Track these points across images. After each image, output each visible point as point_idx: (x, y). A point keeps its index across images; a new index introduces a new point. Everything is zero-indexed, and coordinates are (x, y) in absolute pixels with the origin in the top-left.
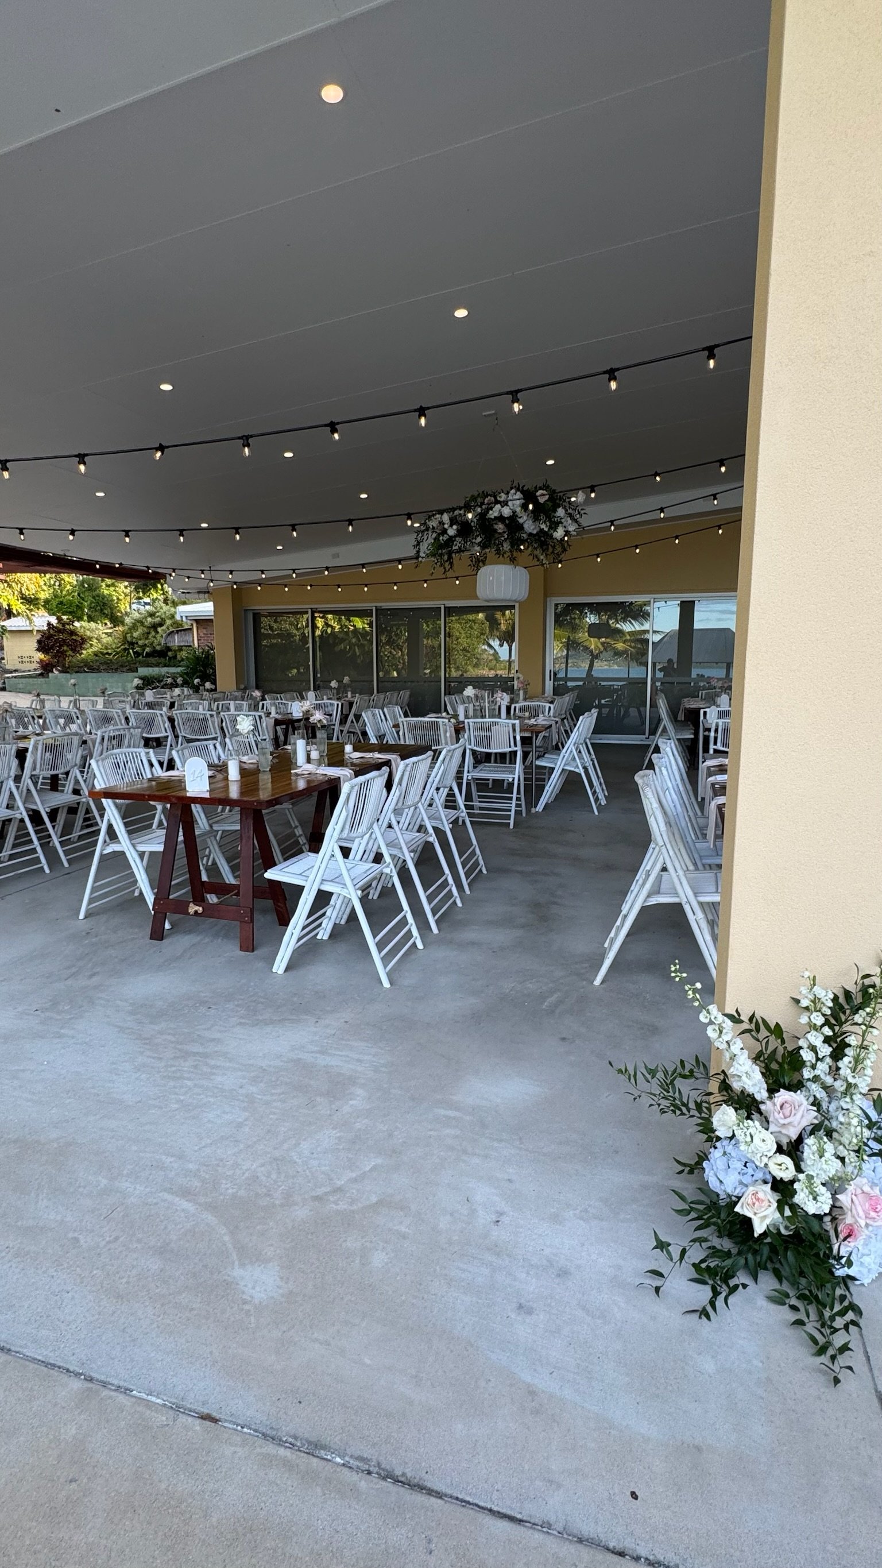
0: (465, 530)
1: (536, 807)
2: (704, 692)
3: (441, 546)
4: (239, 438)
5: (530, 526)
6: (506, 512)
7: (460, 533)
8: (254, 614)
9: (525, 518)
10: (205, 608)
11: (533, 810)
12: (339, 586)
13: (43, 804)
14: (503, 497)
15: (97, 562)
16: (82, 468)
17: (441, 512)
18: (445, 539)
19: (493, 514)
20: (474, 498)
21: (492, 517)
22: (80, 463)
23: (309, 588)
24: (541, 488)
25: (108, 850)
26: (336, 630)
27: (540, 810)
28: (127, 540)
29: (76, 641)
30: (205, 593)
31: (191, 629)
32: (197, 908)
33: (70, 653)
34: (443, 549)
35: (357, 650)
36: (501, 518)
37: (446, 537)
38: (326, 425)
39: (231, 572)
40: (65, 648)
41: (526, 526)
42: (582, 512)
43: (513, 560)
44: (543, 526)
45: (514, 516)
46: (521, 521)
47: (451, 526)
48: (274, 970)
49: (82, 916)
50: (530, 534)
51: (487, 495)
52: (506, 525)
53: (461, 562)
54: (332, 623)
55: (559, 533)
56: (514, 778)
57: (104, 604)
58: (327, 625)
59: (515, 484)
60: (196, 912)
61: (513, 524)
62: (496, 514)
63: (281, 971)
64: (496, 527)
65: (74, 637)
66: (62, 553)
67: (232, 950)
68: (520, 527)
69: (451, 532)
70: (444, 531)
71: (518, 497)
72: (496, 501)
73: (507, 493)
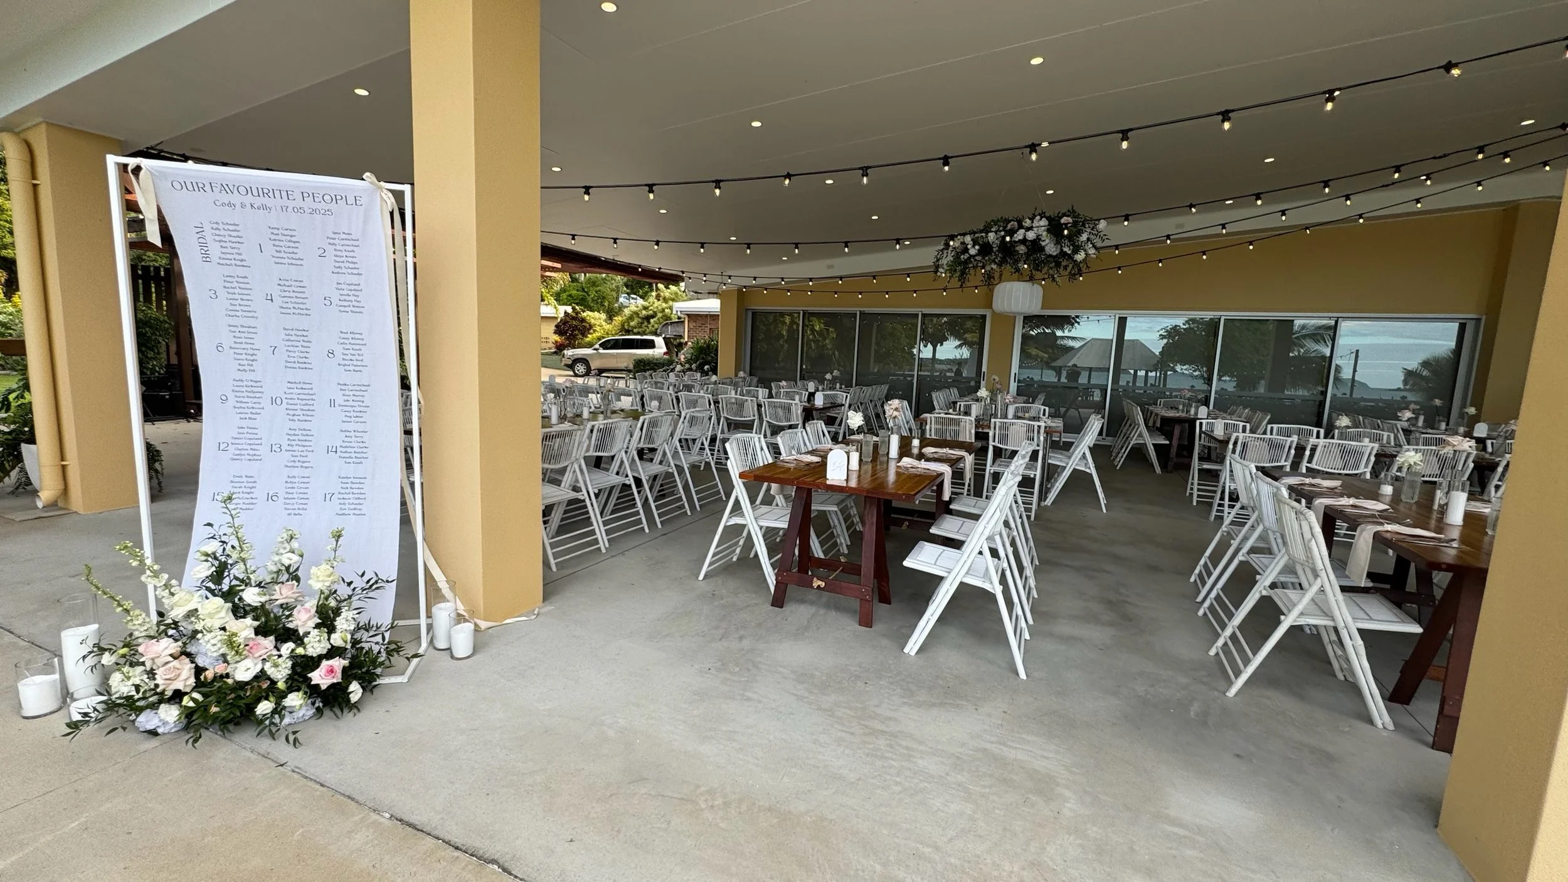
0: (986, 249)
1: (1045, 501)
2: (1162, 400)
3: (960, 263)
4: (859, 169)
5: (1051, 248)
6: (1031, 235)
7: (980, 253)
8: (753, 313)
9: (1047, 241)
10: (712, 305)
11: (1043, 504)
12: (836, 293)
13: (644, 472)
14: (1028, 223)
15: (640, 266)
16: (717, 192)
17: (964, 235)
18: (966, 257)
19: (1019, 235)
20: (996, 223)
21: (1017, 240)
22: (716, 188)
23: (809, 293)
24: (1064, 215)
25: (733, 521)
27: (1049, 504)
28: (702, 250)
29: (585, 327)
30: (712, 294)
31: (683, 322)
32: (820, 583)
33: (581, 336)
34: (961, 266)
35: (813, 345)
36: (1024, 241)
37: (966, 256)
38: (940, 159)
39: (755, 279)
40: (577, 332)
41: (1047, 249)
42: (1104, 237)
43: (1031, 279)
44: (1066, 249)
45: (1038, 238)
46: (1043, 244)
47: (973, 247)
48: (906, 650)
49: (701, 577)
50: (1050, 256)
51: (1011, 220)
52: (1027, 247)
53: (973, 277)
55: (1080, 257)
56: (1035, 475)
57: (604, 298)
59: (1039, 211)
60: (819, 586)
61: (1036, 246)
62: (1021, 237)
63: (913, 653)
64: (1017, 248)
65: (584, 324)
66: (611, 258)
67: (850, 625)
68: (1042, 249)
69: (973, 252)
70: (966, 250)
71: (1044, 222)
72: (1021, 227)
73: (1032, 219)
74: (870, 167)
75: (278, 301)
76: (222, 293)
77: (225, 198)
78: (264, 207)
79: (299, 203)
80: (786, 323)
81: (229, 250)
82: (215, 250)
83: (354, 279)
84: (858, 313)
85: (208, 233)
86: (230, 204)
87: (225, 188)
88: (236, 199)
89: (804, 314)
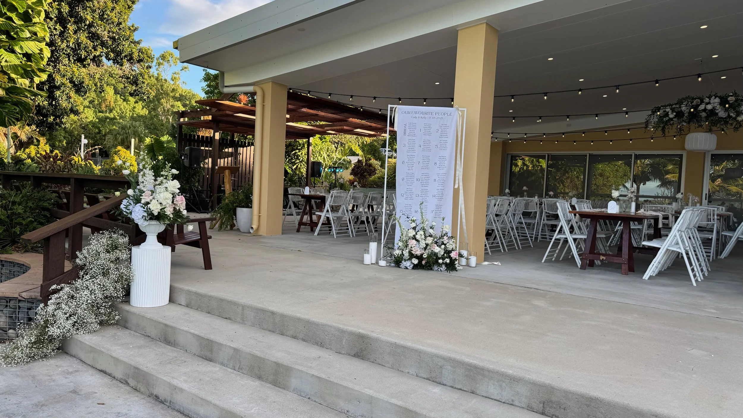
0: (680, 115)
1: (720, 255)
5: (722, 114)
6: (709, 107)
7: (676, 116)
8: (511, 156)
9: (720, 110)
12: (575, 142)
14: (707, 100)
16: (545, 98)
17: (665, 106)
19: (702, 107)
21: (701, 109)
22: (545, 96)
24: (731, 95)
25: (559, 237)
26: (530, 168)
27: (723, 258)
29: (371, 170)
33: (368, 176)
34: (664, 124)
36: (705, 110)
37: (667, 118)
38: (654, 81)
39: (509, 134)
40: (366, 174)
41: (720, 114)
43: (710, 131)
44: (732, 114)
45: (714, 109)
46: (717, 111)
47: (672, 113)
48: (644, 278)
50: (722, 118)
51: (695, 99)
52: (707, 113)
53: (672, 131)
54: (527, 163)
55: (740, 118)
56: (712, 237)
58: (524, 164)
59: (714, 94)
61: (712, 113)
62: (703, 108)
64: (701, 114)
65: (371, 168)
68: (717, 114)
69: (671, 116)
70: (667, 115)
71: (717, 100)
72: (702, 102)
73: (710, 98)
74: (620, 85)
75: (422, 147)
76: (407, 145)
77: (415, 115)
78: (425, 118)
79: (434, 116)
80: (518, 166)
81: (412, 131)
82: (408, 131)
83: (445, 139)
84: (588, 155)
85: (407, 127)
86: (416, 117)
87: (416, 113)
88: (417, 115)
89: (548, 156)
